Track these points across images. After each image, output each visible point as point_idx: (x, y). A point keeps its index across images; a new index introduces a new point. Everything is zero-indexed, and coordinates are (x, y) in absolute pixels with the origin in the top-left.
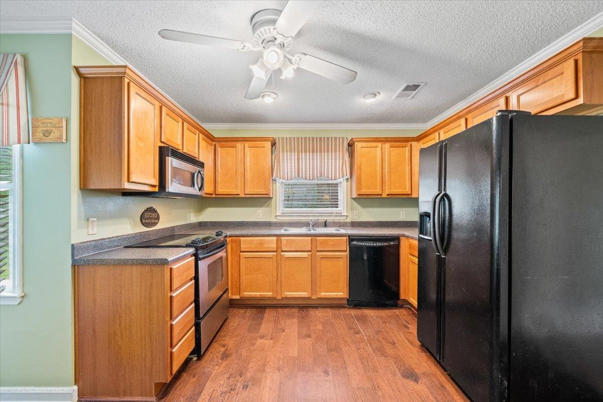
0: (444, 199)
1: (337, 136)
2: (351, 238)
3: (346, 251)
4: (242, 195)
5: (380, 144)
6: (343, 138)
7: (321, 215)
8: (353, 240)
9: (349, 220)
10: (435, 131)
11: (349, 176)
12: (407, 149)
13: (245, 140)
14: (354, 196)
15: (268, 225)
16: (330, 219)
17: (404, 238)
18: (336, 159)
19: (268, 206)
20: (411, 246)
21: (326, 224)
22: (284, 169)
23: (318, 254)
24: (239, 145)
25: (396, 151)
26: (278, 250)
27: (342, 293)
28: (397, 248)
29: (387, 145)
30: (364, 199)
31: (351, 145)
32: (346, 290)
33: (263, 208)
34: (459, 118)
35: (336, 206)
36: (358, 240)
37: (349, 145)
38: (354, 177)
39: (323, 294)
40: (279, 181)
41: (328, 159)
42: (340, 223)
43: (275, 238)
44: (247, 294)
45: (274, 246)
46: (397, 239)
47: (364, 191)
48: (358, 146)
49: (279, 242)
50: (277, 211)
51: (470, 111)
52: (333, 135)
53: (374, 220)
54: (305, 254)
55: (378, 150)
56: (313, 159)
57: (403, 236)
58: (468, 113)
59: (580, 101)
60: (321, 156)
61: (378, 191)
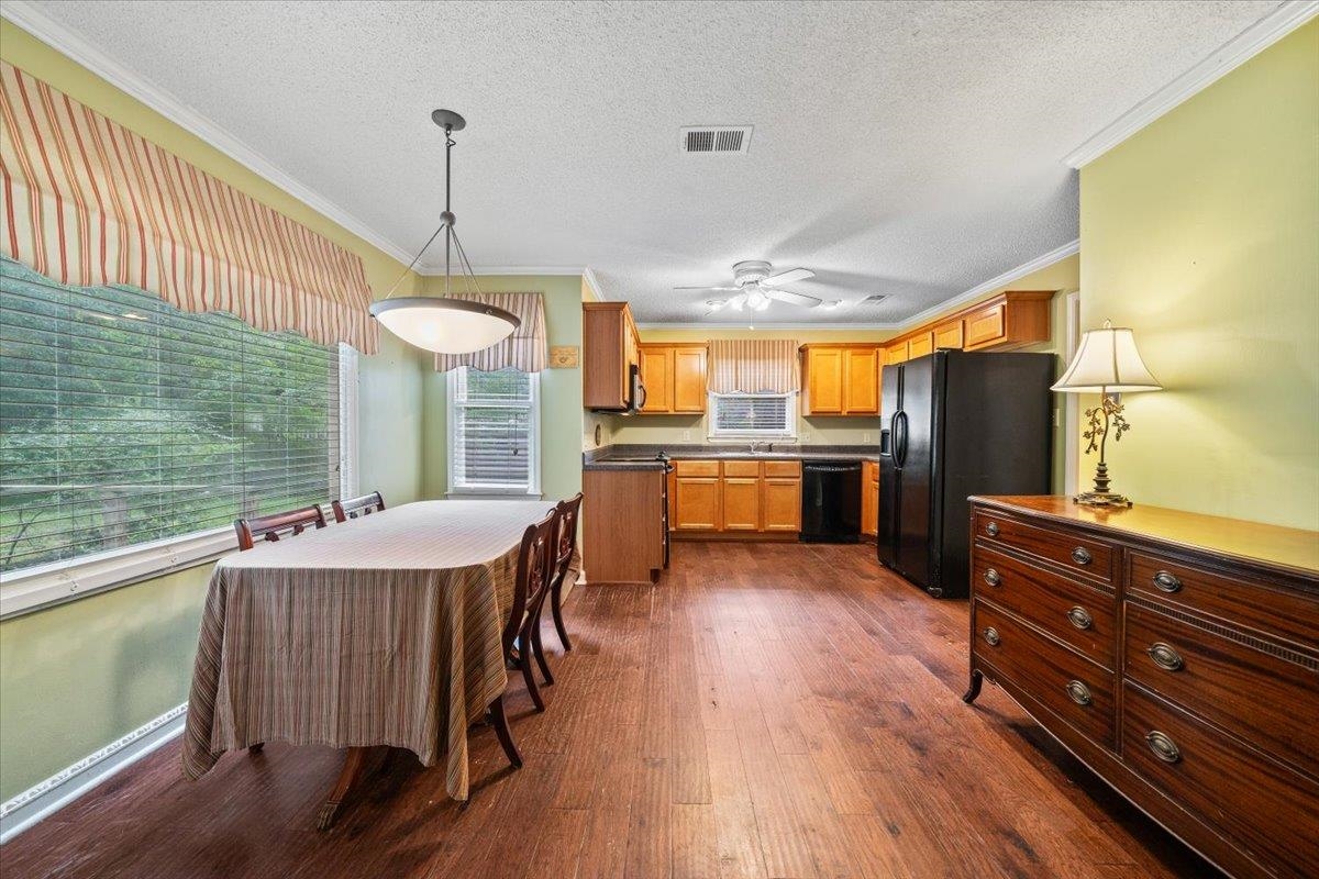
0: (902, 415)
1: (785, 338)
2: (805, 463)
3: (798, 477)
4: (672, 412)
5: (839, 352)
6: (793, 341)
7: (764, 437)
8: (807, 465)
9: (798, 444)
10: (904, 340)
11: (800, 388)
12: (873, 357)
13: (675, 345)
14: (807, 413)
15: (699, 448)
16: (776, 442)
17: (867, 463)
18: (783, 368)
19: (698, 426)
20: (874, 469)
21: (770, 448)
22: (718, 380)
23: (767, 480)
24: (669, 351)
25: (859, 360)
26: (722, 475)
27: (793, 525)
28: (859, 474)
29: (848, 353)
30: (819, 419)
31: (803, 351)
32: (799, 521)
33: (691, 429)
34: (926, 331)
35: (782, 426)
36: (813, 465)
37: (800, 350)
38: (807, 390)
39: (773, 526)
40: (712, 394)
41: (774, 368)
42: (788, 447)
43: (717, 462)
44: (684, 525)
45: (715, 472)
46: (859, 463)
47: (820, 408)
48: (812, 353)
49: (721, 467)
50: (711, 431)
51: (937, 326)
52: (781, 338)
53: (830, 444)
54: (752, 481)
55: (837, 360)
56: (755, 368)
57: (866, 460)
58: (934, 327)
59: (1005, 339)
60: (765, 364)
61: (837, 408)
